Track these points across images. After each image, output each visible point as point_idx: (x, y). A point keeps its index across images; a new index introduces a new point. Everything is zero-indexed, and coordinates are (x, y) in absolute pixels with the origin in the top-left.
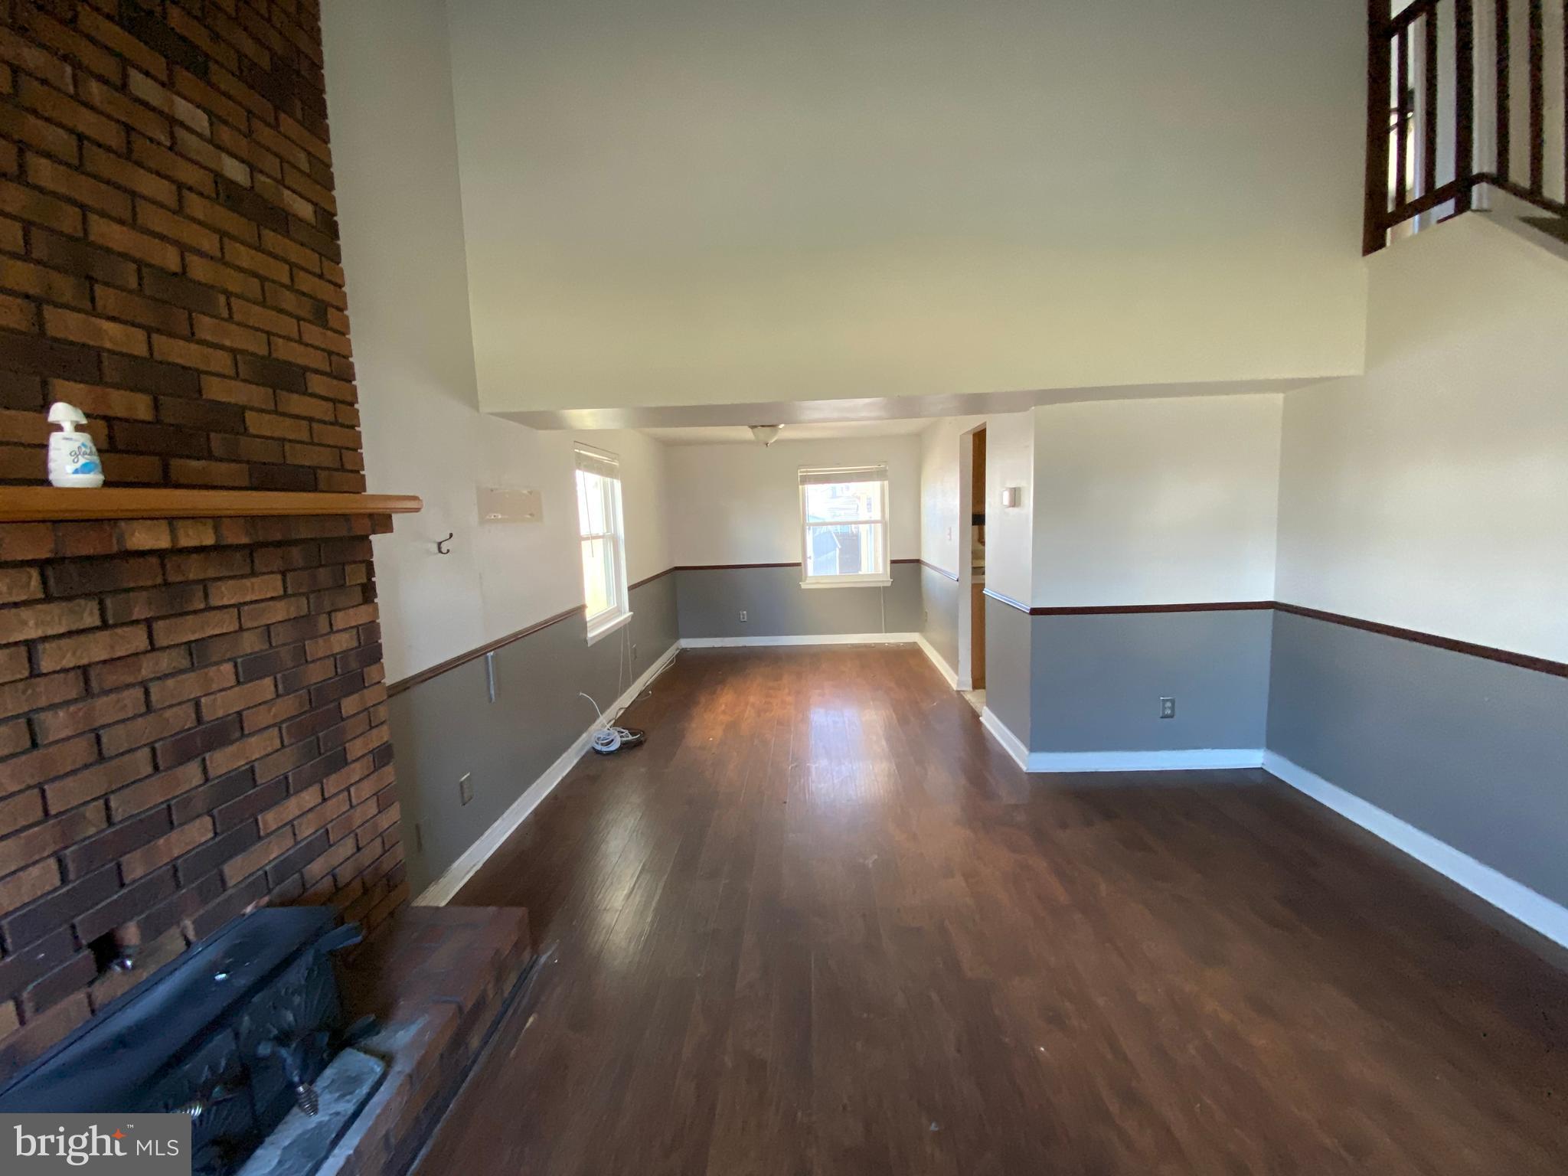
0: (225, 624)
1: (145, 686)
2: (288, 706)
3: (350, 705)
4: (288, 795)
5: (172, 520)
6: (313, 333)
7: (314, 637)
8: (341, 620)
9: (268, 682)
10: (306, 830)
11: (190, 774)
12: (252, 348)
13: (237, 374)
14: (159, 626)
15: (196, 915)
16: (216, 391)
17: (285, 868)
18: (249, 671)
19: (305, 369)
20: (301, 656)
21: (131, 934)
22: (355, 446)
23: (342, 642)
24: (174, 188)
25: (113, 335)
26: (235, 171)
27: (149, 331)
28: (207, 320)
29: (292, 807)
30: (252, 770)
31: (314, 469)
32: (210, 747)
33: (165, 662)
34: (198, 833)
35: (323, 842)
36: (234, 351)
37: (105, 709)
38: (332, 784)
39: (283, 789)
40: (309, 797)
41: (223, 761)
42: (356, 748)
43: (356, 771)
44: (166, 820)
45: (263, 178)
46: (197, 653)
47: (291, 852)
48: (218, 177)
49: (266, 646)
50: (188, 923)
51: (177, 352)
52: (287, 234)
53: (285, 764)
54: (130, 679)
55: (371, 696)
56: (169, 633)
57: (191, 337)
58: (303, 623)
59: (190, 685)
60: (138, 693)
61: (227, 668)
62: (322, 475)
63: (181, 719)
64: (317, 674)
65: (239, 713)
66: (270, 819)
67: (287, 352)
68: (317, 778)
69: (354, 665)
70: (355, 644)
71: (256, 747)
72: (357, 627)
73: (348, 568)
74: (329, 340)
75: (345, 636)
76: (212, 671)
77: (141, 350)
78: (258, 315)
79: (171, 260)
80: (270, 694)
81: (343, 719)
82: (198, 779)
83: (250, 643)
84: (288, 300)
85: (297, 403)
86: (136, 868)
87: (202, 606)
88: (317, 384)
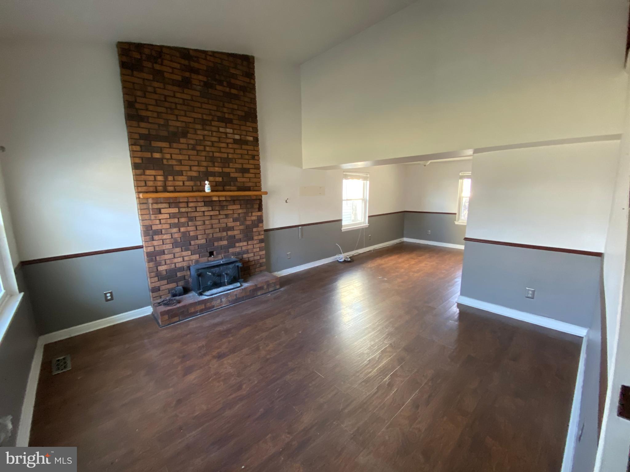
0: (231, 212)
1: (219, 219)
2: (242, 227)
3: (255, 230)
4: (241, 242)
5: (219, 196)
6: (251, 162)
7: (248, 216)
8: (254, 214)
9: (238, 223)
10: (244, 248)
11: (225, 234)
12: (239, 167)
13: (236, 172)
14: (221, 211)
15: (224, 254)
16: (232, 175)
17: (239, 253)
18: (235, 220)
19: (249, 169)
20: (245, 220)
21: (215, 253)
22: (260, 182)
23: (254, 218)
24: (226, 144)
25: (217, 169)
26: (237, 137)
27: (222, 168)
28: (231, 164)
29: (241, 244)
30: (235, 236)
31: (250, 187)
32: (228, 231)
33: (222, 217)
34: (225, 243)
35: (247, 252)
36: (235, 168)
37: (214, 221)
38: (250, 242)
39: (240, 241)
40: (245, 243)
41: (230, 233)
42: (255, 238)
43: (255, 242)
44: (221, 239)
45: (242, 136)
46: (227, 216)
47: (240, 251)
48: (234, 139)
49: (238, 216)
50: (222, 255)
51: (226, 170)
52: (247, 145)
53: (241, 236)
54: (217, 218)
55: (259, 229)
56: (222, 212)
57: (229, 167)
58: (246, 214)
59: (226, 220)
60: (218, 220)
61: (232, 219)
62: (251, 188)
63: (224, 225)
64: (248, 223)
65: (233, 226)
66: (237, 245)
67: (245, 166)
68: (247, 241)
69: (256, 223)
70: (257, 219)
71: (236, 232)
72: (257, 216)
73: (254, 205)
74: (256, 162)
75: (255, 217)
76: (229, 219)
77: (221, 171)
78: (240, 161)
79: (225, 156)
80: (239, 224)
81: (253, 232)
82: (226, 235)
83: (236, 216)
84: (247, 157)
85: (247, 175)
86: (216, 244)
87: (226, 209)
88: (252, 171)
